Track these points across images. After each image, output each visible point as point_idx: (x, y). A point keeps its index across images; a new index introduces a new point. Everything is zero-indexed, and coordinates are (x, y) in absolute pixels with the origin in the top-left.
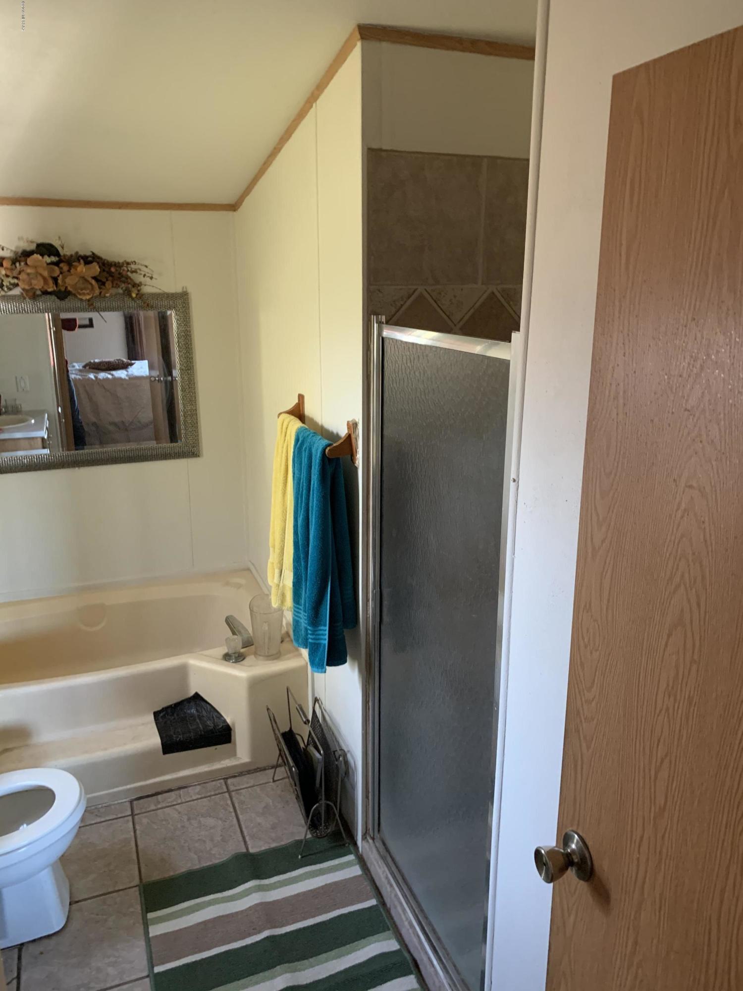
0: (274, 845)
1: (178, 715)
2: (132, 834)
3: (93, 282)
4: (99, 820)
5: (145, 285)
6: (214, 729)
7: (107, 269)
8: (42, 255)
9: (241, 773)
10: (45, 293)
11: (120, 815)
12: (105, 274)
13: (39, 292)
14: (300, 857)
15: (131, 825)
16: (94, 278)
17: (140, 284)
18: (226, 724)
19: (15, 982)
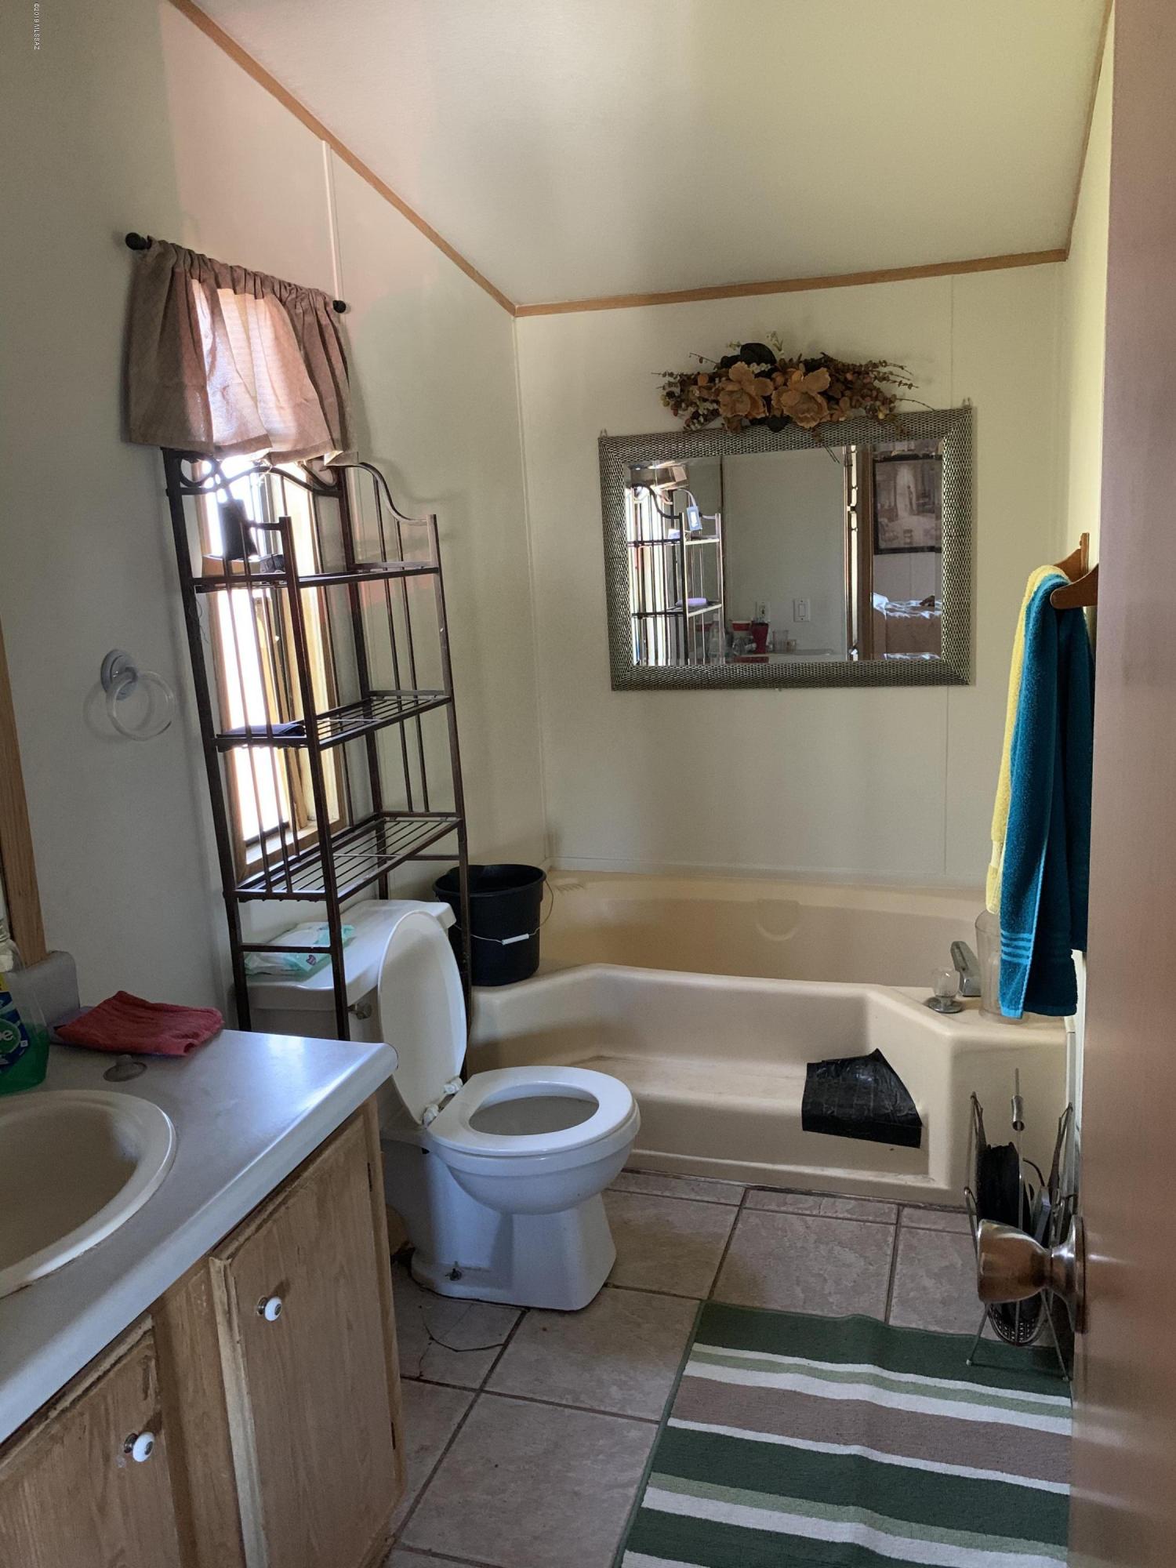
0: (933, 1328)
1: (844, 1079)
2: (729, 1230)
3: (819, 399)
4: (693, 1196)
5: (901, 400)
6: (893, 1114)
7: (841, 378)
8: (749, 364)
9: (931, 1205)
10: (755, 422)
11: (722, 1201)
12: (840, 387)
13: (746, 422)
14: (968, 1362)
15: (732, 1218)
16: (823, 394)
17: (893, 399)
18: (914, 1113)
19: (499, 1349)
